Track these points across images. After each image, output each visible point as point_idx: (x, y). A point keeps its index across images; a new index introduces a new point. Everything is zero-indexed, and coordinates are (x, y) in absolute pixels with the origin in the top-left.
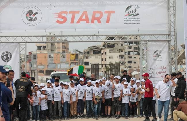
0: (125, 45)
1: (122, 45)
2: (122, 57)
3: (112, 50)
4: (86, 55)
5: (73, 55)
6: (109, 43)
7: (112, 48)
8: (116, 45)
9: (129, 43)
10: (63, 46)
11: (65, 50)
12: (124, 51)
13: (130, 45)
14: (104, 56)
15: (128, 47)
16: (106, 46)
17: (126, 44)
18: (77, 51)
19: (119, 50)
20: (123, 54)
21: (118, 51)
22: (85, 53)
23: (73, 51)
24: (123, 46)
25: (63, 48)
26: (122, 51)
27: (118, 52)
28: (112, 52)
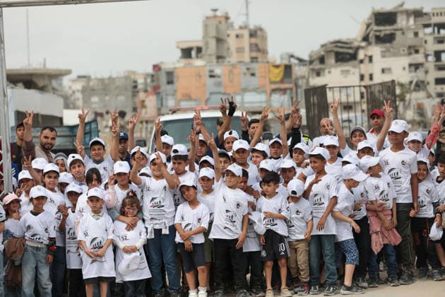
0: (425, 34)
1: (416, 34)
2: (416, 66)
3: (388, 50)
4: (317, 66)
5: (277, 67)
6: (380, 31)
7: (388, 45)
8: (398, 34)
9: (436, 29)
10: (251, 45)
11: (259, 55)
12: (422, 51)
13: (439, 32)
14: (365, 69)
15: (435, 38)
16: (372, 39)
17: (429, 30)
18: (292, 56)
19: (410, 47)
20: (419, 58)
21: (406, 52)
22: (311, 62)
23: (282, 59)
24: (421, 35)
25: (251, 51)
26: (417, 52)
27: (405, 55)
28: (387, 54)
